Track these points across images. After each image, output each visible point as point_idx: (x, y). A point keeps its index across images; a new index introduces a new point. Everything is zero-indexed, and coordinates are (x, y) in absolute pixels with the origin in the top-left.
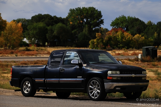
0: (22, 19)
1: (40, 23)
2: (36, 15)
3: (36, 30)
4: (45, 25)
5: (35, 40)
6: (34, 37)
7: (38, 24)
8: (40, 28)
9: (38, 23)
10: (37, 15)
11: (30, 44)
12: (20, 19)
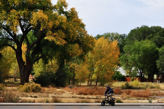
0: (112, 34)
1: (146, 41)
2: (138, 28)
3: (139, 54)
4: (153, 45)
5: (136, 70)
6: (135, 64)
7: (142, 43)
8: (145, 51)
9: (142, 41)
10: (140, 27)
11: (128, 76)
12: (109, 34)
